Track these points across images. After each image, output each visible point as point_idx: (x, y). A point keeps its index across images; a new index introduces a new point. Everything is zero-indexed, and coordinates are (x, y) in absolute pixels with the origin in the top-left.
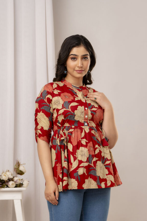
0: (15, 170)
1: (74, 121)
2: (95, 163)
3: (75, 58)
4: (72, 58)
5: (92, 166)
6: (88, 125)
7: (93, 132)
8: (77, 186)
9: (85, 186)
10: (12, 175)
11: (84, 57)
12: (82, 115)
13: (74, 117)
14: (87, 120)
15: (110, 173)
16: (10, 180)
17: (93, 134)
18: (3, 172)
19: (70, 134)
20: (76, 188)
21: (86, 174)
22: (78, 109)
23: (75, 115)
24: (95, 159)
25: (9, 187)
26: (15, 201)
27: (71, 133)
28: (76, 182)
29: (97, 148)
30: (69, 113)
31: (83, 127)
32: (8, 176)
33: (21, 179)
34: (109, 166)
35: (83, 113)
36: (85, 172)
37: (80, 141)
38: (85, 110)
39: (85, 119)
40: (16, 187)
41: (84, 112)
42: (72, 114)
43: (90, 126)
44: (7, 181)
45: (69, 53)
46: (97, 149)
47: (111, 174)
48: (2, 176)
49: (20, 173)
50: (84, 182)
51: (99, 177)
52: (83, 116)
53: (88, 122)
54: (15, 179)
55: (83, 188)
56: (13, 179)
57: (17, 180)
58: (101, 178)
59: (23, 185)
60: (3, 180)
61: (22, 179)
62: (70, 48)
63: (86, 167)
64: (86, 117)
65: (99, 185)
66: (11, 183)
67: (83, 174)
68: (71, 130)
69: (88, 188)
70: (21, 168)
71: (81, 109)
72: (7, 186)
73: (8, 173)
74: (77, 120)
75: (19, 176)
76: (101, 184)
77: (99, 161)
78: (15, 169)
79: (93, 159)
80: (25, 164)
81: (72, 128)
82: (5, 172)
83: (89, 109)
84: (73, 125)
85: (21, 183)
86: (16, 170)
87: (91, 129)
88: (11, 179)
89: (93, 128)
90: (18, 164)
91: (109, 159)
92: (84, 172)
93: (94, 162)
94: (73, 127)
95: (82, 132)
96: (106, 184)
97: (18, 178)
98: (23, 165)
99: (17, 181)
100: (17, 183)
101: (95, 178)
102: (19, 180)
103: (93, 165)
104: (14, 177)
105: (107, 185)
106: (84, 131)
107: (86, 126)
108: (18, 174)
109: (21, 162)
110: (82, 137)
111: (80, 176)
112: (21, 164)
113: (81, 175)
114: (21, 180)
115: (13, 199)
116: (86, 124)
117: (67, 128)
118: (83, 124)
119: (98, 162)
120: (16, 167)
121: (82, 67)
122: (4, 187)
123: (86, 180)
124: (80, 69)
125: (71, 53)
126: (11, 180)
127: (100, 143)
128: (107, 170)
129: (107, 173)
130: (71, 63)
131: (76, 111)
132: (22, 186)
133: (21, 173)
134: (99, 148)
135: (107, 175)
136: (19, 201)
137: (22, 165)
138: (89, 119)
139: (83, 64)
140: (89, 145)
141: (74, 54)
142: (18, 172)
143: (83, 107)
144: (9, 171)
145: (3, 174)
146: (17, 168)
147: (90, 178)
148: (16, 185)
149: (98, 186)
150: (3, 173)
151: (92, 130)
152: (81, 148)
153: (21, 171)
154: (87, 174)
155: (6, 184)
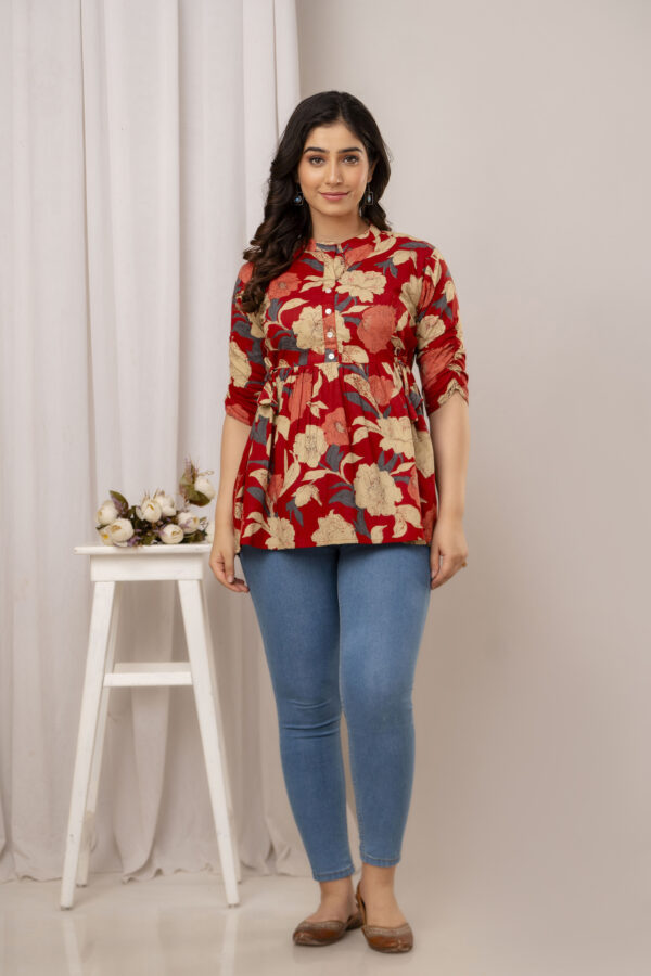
0: (181, 492)
1: (295, 353)
2: (351, 470)
3: (319, 158)
4: (311, 159)
5: (338, 479)
6: (338, 357)
7: (349, 379)
8: (293, 539)
9: (320, 538)
10: (172, 506)
11: (348, 156)
12: (315, 333)
13: (295, 343)
14: (334, 346)
15: (407, 500)
16: (166, 520)
17: (346, 384)
18: (147, 497)
19: (287, 391)
20: (292, 545)
21: (321, 504)
22: (301, 316)
23: (296, 337)
24: (350, 458)
25: (164, 543)
26: (181, 584)
27: (290, 386)
28: (291, 527)
29: (358, 426)
30: (279, 333)
31: (320, 366)
32: (161, 508)
33: (200, 517)
34: (405, 479)
35: (320, 327)
36: (316, 498)
37: (308, 409)
38: (324, 315)
39: (328, 342)
40: (185, 541)
41: (321, 322)
42: (286, 334)
43: (343, 361)
44: (156, 524)
45: (303, 142)
46: (360, 430)
47: (413, 503)
48: (143, 509)
49: (198, 499)
50: (316, 527)
51: (365, 510)
52: (318, 335)
53: (340, 351)
54: (183, 518)
55: (315, 543)
56: (174, 517)
57: (187, 522)
58: (372, 513)
59: (207, 537)
60: (146, 521)
61: (204, 519)
62: (304, 127)
63: (318, 483)
64: (330, 335)
65: (362, 533)
66: (169, 530)
67: (309, 502)
68: (291, 379)
69: (330, 543)
70: (201, 485)
71: (312, 314)
72: (159, 540)
73: (160, 500)
74: (305, 348)
75: (193, 507)
76: (370, 531)
77: (365, 465)
78: (181, 487)
79: (343, 458)
80: (213, 472)
81: (292, 373)
82: (152, 498)
83: (337, 312)
84: (297, 363)
85: (202, 529)
86: (184, 490)
87: (345, 369)
88: (170, 517)
89: (353, 367)
90: (193, 474)
91: (409, 458)
92: (312, 498)
93: (347, 465)
94: (296, 369)
95: (314, 381)
96: (388, 532)
97: (191, 516)
98: (207, 477)
99: (189, 525)
100: (188, 531)
101: (351, 514)
102: (195, 520)
103: (342, 475)
104: (178, 512)
105: (393, 533)
106: (320, 377)
107: (330, 361)
108: (192, 502)
109: (201, 468)
110: (314, 396)
111: (302, 509)
112: (199, 472)
113: (304, 506)
114: (201, 520)
115: (177, 578)
116: (331, 356)
117: (282, 372)
118: (323, 359)
119: (363, 468)
120: (185, 482)
121: (339, 184)
122: (148, 544)
123: (321, 521)
124: (335, 191)
125: (309, 144)
126: (172, 520)
127: (373, 412)
128: (399, 490)
129: (399, 497)
130: (310, 174)
131: (296, 326)
132: (204, 539)
133: (200, 500)
134: (370, 423)
135: (397, 504)
136: (196, 585)
137: (202, 475)
138: (340, 340)
139: (340, 176)
140: (328, 417)
141: (315, 146)
142: (191, 497)
143: (320, 307)
144: (162, 493)
145: (148, 502)
146: (189, 486)
147: (335, 513)
148: (186, 535)
149: (359, 535)
150: (144, 500)
151: (350, 372)
152: (308, 427)
153: (199, 494)
154: (322, 501)
155: (153, 534)
